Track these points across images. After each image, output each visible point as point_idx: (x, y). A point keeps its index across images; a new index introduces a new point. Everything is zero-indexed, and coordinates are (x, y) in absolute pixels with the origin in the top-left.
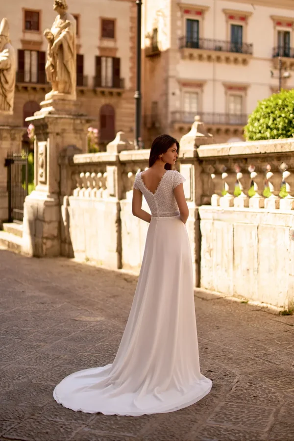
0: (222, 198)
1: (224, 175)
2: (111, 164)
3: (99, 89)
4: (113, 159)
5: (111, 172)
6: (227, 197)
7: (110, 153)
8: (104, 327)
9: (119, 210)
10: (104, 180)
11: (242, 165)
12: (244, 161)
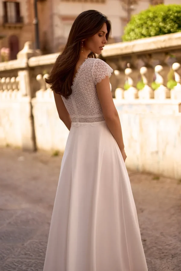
0: (126, 92)
1: (128, 71)
2: (22, 69)
3: (7, 25)
4: (24, 65)
5: (23, 76)
6: (131, 91)
7: (21, 61)
8: (30, 216)
9: (32, 107)
10: (17, 84)
11: (146, 60)
12: (148, 57)
